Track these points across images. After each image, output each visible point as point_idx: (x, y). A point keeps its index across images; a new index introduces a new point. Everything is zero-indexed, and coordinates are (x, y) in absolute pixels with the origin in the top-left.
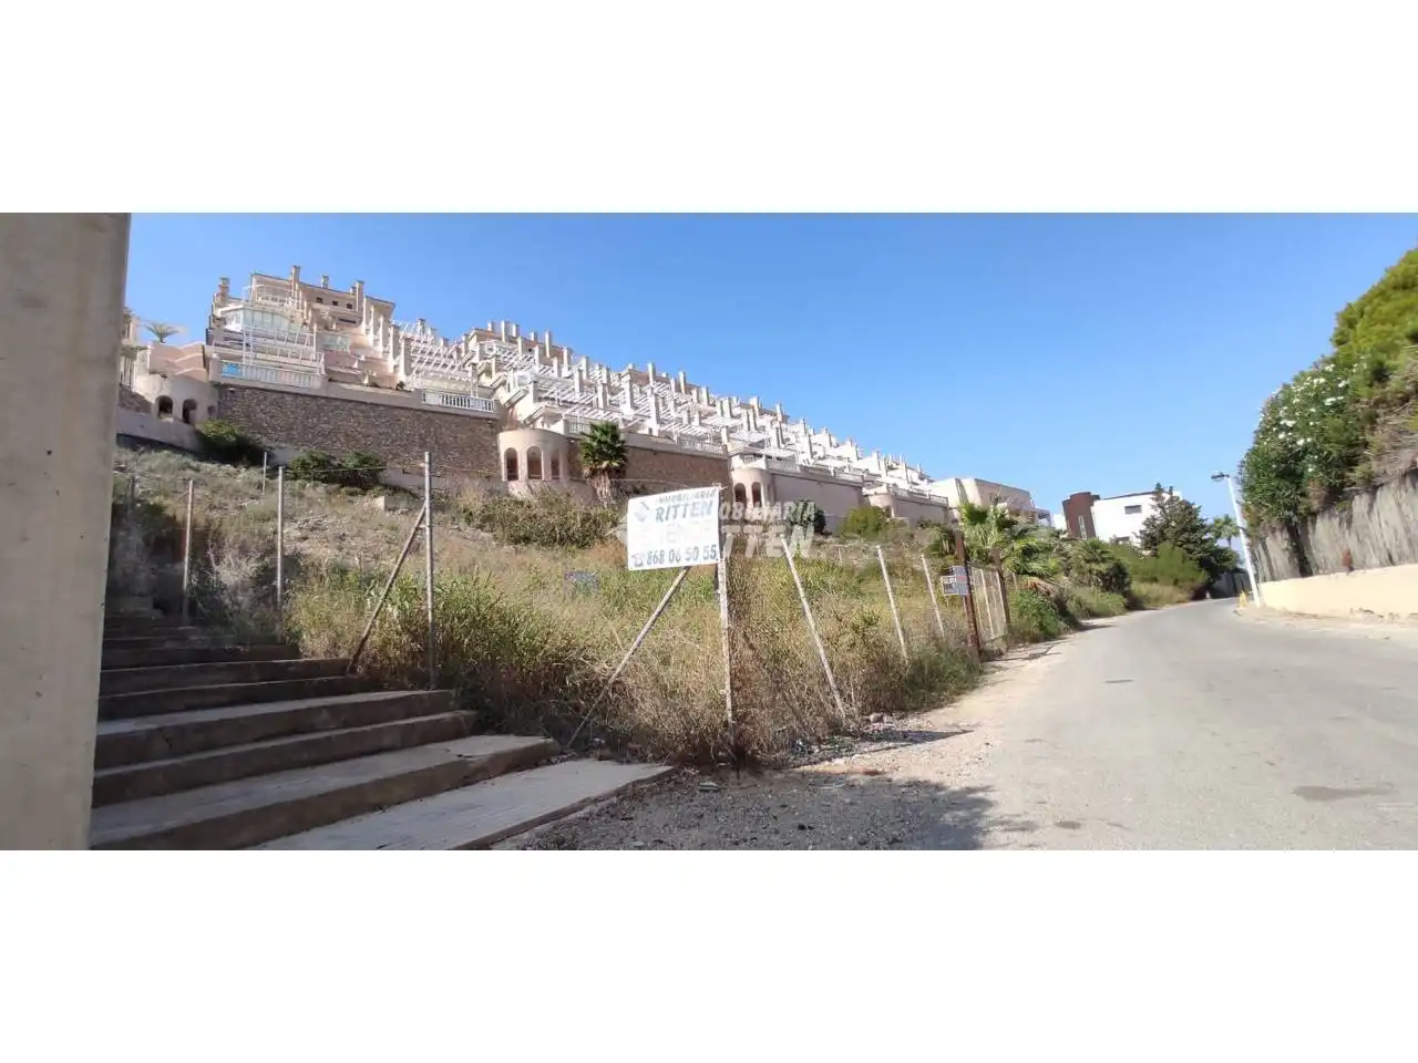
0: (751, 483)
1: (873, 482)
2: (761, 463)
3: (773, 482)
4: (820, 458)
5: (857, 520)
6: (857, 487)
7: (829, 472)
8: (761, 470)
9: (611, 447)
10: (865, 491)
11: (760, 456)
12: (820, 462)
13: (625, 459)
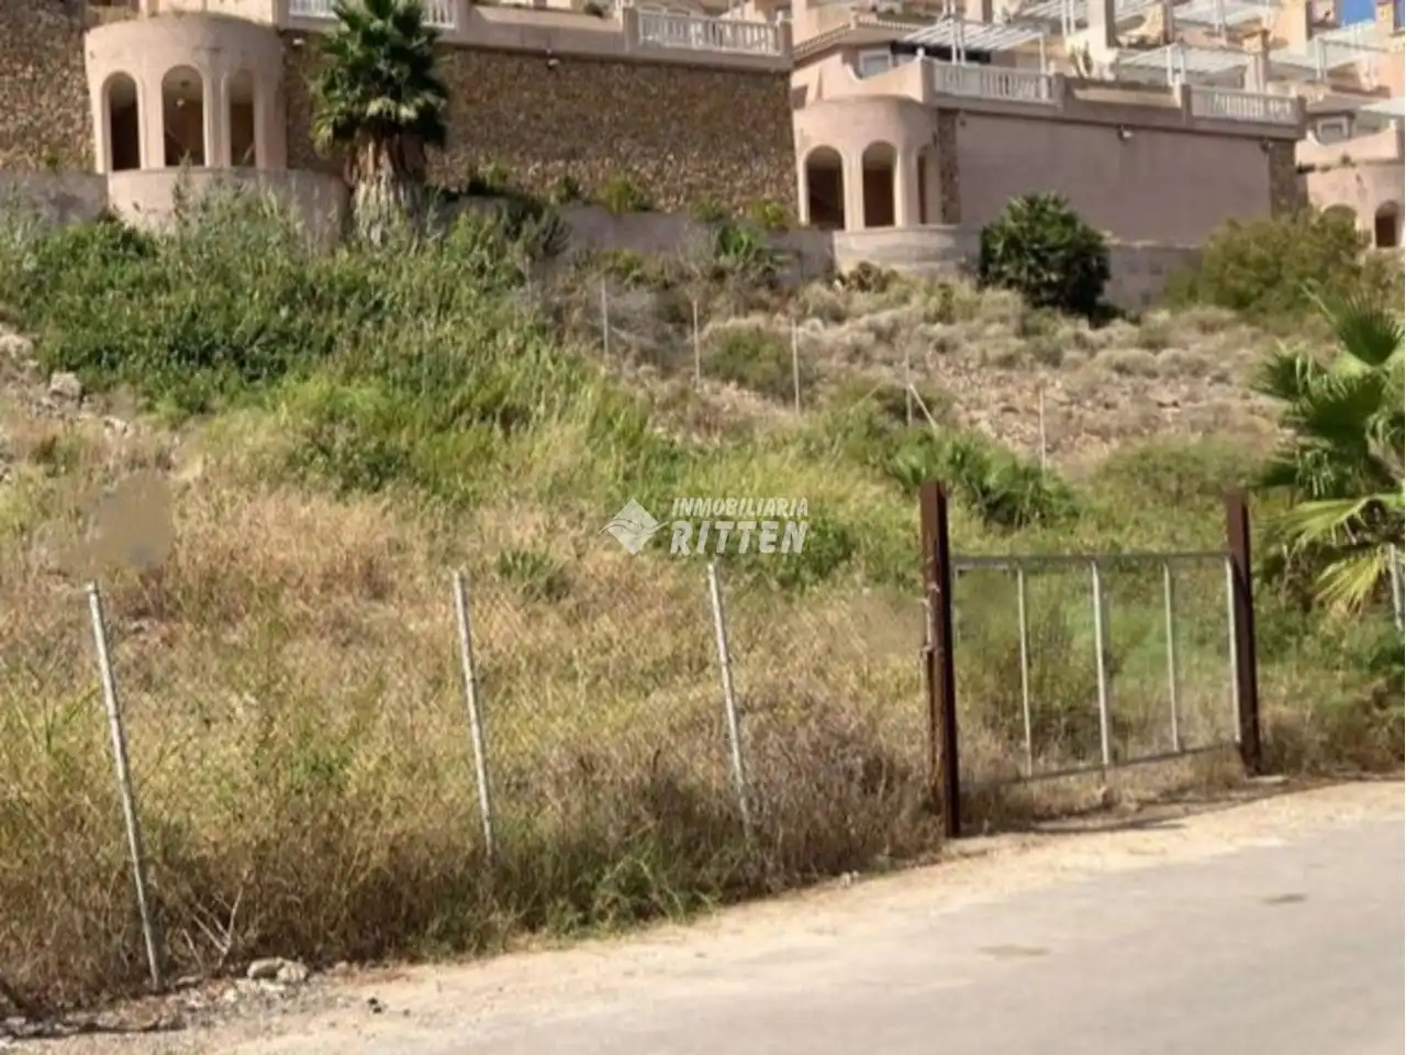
0: (863, 145)
1: (1350, 115)
2: (908, 80)
3: (943, 137)
4: (1142, 44)
5: (1242, 261)
6: (1276, 143)
7: (1167, 90)
8: (904, 104)
9: (397, 54)
10: (1307, 150)
11: (911, 49)
12: (1142, 58)
13: (440, 90)
